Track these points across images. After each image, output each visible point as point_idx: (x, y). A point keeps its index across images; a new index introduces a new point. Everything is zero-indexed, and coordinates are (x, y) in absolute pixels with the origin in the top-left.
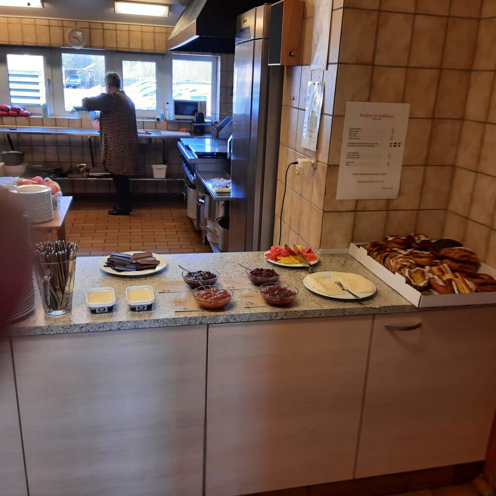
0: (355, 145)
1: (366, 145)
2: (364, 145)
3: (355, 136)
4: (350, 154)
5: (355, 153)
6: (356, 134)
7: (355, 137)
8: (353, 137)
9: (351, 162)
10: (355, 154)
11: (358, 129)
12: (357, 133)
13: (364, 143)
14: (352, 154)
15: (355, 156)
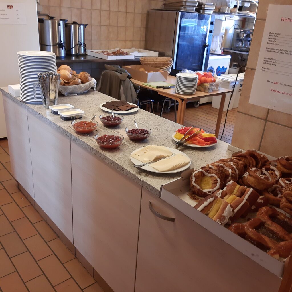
0: (273, 51)
1: (285, 52)
2: (283, 52)
3: (274, 41)
4: (267, 60)
5: (272, 59)
6: (275, 39)
7: (274, 43)
8: (272, 42)
9: (267, 69)
10: (272, 61)
11: (278, 34)
12: (277, 38)
13: (283, 50)
14: (269, 60)
15: (272, 63)
